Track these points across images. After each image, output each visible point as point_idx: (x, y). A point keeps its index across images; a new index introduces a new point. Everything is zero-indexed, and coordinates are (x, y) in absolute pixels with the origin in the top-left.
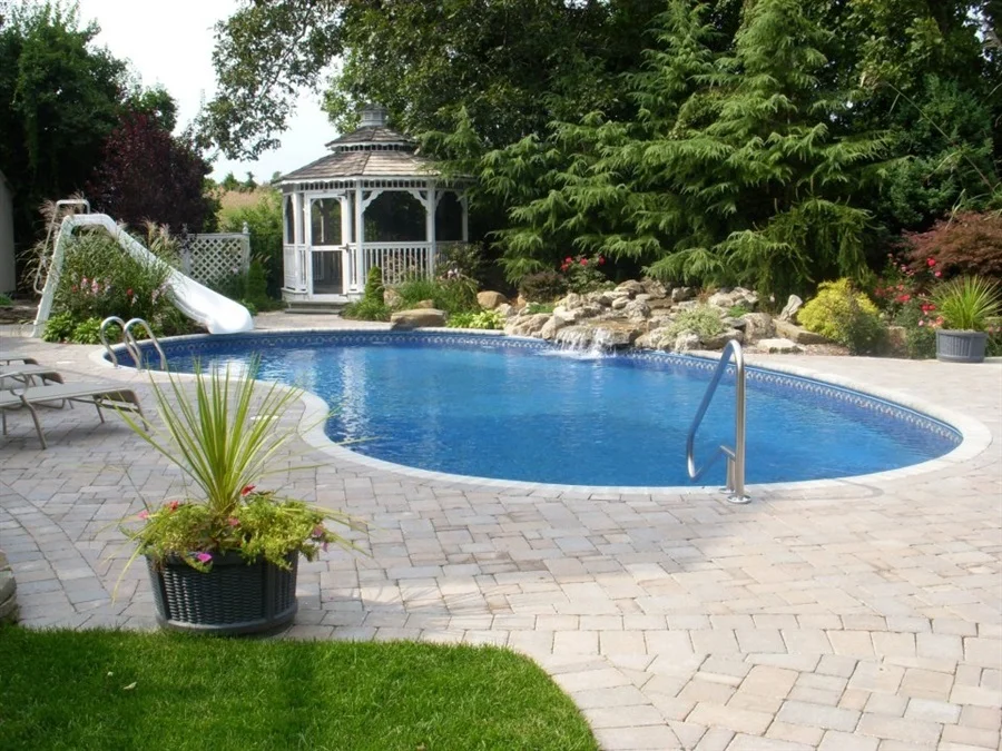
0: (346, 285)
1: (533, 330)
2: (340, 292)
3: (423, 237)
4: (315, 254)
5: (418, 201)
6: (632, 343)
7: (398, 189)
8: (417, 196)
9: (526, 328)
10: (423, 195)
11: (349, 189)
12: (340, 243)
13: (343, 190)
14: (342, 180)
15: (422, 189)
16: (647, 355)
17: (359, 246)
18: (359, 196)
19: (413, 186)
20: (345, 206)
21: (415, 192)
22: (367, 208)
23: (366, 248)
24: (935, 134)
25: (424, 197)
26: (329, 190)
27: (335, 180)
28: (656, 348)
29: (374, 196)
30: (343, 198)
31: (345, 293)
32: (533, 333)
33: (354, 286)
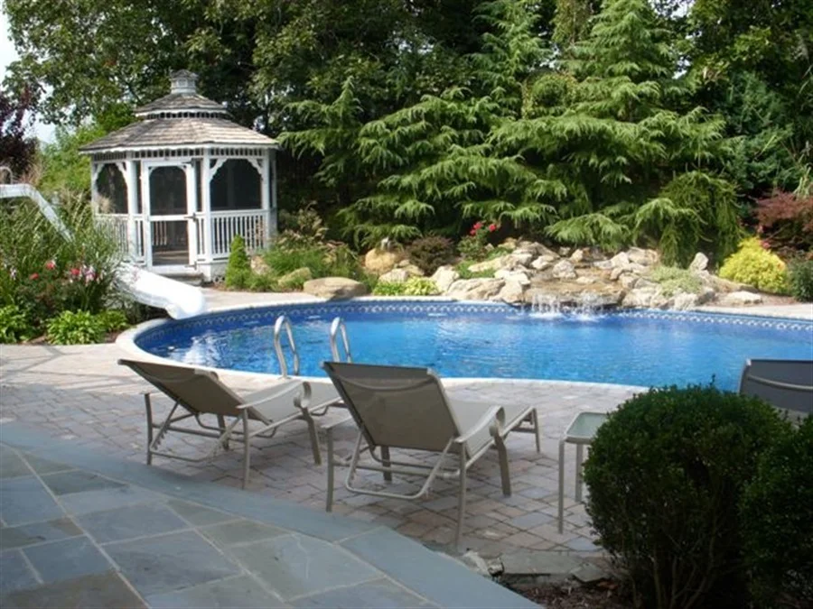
0: (193, 256)
1: (491, 294)
2: (186, 262)
3: (258, 205)
4: (154, 224)
5: (255, 169)
6: (620, 302)
7: (239, 157)
8: (255, 164)
9: (483, 293)
10: (260, 162)
11: (195, 157)
12: (185, 213)
13: (189, 158)
14: (193, 147)
15: (258, 157)
16: (638, 313)
17: (207, 214)
18: (206, 163)
19: (251, 154)
20: (190, 174)
21: (253, 160)
22: (214, 177)
23: (214, 217)
24: (755, 118)
25: (260, 165)
26: (171, 158)
27: (183, 147)
28: (648, 307)
29: (219, 164)
30: (189, 166)
31: (192, 263)
32: (491, 298)
33: (201, 256)
